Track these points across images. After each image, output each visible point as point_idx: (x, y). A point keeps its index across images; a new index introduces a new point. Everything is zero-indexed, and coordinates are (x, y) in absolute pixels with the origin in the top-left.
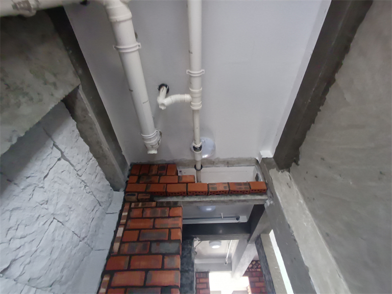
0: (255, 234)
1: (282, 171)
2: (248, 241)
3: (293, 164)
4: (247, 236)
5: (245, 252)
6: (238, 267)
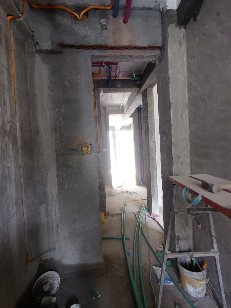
0: (143, 88)
1: (180, 27)
2: (137, 93)
3: (192, 19)
4: (137, 89)
5: (134, 101)
6: (128, 111)
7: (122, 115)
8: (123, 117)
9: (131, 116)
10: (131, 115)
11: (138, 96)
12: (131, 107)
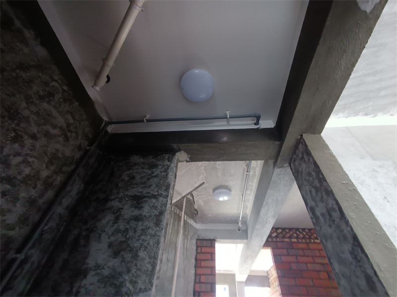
4: (273, 147)
5: (269, 192)
6: (257, 227)
7: (246, 241)
8: (248, 247)
9: (267, 245)
10: (265, 240)
11: (277, 171)
12: (263, 211)
